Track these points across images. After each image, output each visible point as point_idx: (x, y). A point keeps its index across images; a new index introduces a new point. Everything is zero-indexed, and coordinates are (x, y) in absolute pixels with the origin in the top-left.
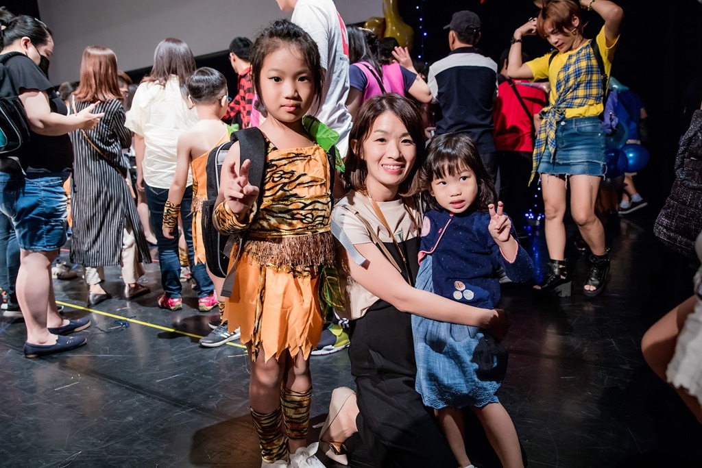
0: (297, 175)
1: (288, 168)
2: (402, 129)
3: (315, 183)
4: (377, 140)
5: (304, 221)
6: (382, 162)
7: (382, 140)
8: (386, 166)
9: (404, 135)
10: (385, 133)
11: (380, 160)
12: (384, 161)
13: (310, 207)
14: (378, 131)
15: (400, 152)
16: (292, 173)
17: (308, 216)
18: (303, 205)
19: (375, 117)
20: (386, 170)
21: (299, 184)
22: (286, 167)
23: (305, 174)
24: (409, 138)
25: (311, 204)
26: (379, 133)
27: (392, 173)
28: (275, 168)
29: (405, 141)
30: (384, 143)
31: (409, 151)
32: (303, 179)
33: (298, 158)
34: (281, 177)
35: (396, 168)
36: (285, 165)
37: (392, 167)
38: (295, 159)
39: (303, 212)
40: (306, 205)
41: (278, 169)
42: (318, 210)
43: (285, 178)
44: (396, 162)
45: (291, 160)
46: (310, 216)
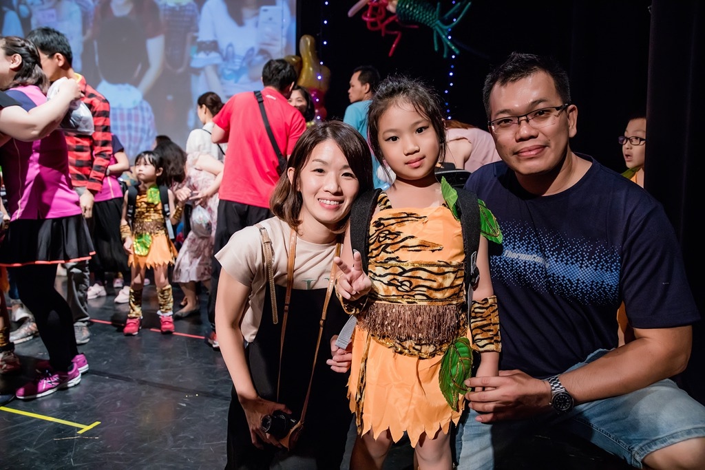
0: (402, 236)
1: (395, 228)
2: (342, 160)
3: (422, 248)
4: (315, 171)
5: (399, 288)
6: (319, 195)
7: (320, 171)
8: (322, 201)
9: (345, 167)
10: (324, 163)
11: (316, 193)
12: (321, 195)
13: (409, 274)
14: (317, 160)
15: (339, 186)
16: (398, 234)
17: (404, 283)
18: (401, 270)
19: (315, 143)
20: (322, 205)
21: (402, 247)
22: (393, 227)
23: (413, 237)
24: (349, 171)
25: (411, 270)
26: (318, 163)
27: (329, 209)
28: (382, 227)
29: (346, 174)
30: (322, 174)
31: (350, 186)
32: (409, 242)
33: (410, 219)
34: (385, 237)
35: (332, 203)
36: (393, 224)
37: (328, 202)
38: (406, 219)
39: (400, 279)
40: (405, 271)
41: (385, 228)
42: (420, 278)
43: (389, 239)
44: (334, 197)
45: (399, 220)
46: (408, 284)
